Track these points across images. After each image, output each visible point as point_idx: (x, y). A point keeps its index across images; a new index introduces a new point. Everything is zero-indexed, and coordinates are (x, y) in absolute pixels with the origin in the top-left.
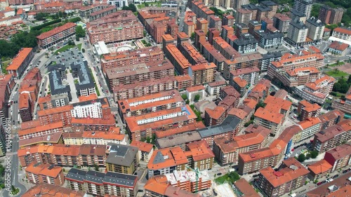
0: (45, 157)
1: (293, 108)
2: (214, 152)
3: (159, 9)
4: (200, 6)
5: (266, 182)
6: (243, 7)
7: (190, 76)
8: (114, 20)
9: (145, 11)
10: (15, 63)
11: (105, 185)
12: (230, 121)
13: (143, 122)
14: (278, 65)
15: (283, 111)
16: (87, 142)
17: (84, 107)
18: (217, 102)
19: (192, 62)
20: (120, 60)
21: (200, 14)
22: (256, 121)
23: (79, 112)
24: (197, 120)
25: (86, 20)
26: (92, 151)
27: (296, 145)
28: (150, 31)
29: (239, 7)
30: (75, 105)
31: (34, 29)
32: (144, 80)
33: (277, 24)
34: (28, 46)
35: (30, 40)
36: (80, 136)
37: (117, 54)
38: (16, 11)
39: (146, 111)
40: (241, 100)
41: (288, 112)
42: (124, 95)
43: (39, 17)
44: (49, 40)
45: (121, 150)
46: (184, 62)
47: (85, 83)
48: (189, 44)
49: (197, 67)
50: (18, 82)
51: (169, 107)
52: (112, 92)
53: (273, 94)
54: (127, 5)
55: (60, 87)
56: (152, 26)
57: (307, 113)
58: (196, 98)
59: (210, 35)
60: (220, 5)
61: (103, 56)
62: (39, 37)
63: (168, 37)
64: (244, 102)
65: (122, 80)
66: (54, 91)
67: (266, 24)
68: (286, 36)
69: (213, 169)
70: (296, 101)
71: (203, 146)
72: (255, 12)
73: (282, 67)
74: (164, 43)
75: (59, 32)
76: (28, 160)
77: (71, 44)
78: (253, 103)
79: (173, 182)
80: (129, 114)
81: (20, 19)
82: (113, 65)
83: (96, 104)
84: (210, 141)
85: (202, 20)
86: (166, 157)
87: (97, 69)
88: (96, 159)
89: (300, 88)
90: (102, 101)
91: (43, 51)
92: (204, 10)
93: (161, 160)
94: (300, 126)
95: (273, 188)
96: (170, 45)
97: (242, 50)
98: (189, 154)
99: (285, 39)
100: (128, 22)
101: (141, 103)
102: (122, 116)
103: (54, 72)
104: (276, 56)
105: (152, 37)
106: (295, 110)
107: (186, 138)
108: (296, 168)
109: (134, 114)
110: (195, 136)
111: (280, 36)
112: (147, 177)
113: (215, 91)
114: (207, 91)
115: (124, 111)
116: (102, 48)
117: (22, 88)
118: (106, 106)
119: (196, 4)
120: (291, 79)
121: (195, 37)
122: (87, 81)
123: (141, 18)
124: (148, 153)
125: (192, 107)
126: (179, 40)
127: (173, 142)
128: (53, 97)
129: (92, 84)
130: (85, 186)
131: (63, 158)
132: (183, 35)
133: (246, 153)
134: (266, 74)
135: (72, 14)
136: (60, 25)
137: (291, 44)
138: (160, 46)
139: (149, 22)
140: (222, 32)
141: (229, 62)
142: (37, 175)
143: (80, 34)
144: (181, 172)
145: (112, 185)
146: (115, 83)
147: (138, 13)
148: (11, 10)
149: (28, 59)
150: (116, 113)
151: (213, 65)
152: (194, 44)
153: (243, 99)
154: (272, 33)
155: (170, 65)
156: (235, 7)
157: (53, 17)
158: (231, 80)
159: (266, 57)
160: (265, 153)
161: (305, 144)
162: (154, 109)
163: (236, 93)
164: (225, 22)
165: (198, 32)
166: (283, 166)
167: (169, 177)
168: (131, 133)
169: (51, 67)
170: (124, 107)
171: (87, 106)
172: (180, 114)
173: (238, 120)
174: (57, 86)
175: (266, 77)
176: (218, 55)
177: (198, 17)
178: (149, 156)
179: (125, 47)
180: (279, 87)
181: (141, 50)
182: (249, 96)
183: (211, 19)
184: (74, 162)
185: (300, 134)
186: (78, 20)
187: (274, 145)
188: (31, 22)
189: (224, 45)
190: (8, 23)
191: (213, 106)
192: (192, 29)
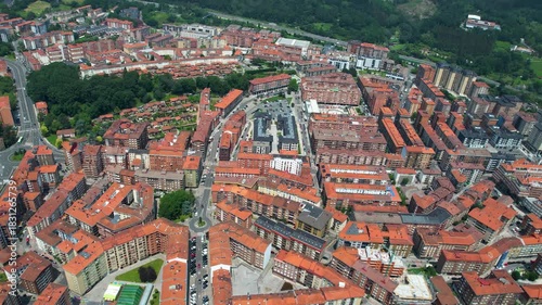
0: (237, 199)
1: (517, 220)
2: (414, 240)
3: (382, 78)
4: (429, 86)
5: (468, 287)
6: (479, 96)
7: (403, 157)
8: (333, 80)
9: (367, 78)
10: (224, 102)
11: (292, 241)
12: (438, 214)
13: (342, 190)
14: (509, 168)
15: (504, 219)
16: (281, 195)
17: (284, 160)
18: (426, 191)
19: (408, 142)
20: (330, 122)
21: (427, 93)
22: (469, 221)
23: (278, 164)
24: (401, 204)
25: (301, 75)
26: (285, 204)
27: (512, 261)
28: (367, 100)
29: (475, 95)
30: (275, 156)
31: (247, 72)
32: (351, 148)
33: (518, 123)
34: (239, 88)
35: (242, 83)
36: (274, 187)
37: (329, 115)
38: (234, 51)
39: (347, 181)
40: (455, 197)
41: (509, 223)
42: (326, 159)
43: (255, 62)
44: (261, 87)
45: (315, 212)
46: (398, 140)
47: (289, 137)
48: (408, 123)
49: (413, 148)
50: (222, 121)
51: (373, 182)
52: (314, 153)
53: (495, 198)
54: (348, 68)
55: (263, 135)
56: (371, 96)
57: (534, 229)
58: (404, 182)
59: (434, 120)
60: (453, 89)
61: (312, 114)
62: (252, 82)
63: (387, 111)
64: (459, 199)
65: (328, 143)
66: (257, 138)
67: (504, 120)
68: (525, 139)
69: (408, 259)
70: (522, 214)
71: (403, 230)
72: (493, 105)
73: (513, 171)
74: (381, 115)
75: (272, 81)
76: (219, 197)
77: (282, 96)
78: (469, 202)
79: (364, 257)
80: (328, 180)
81: (236, 60)
82: (322, 126)
83: (297, 160)
84: (412, 229)
85: (429, 101)
86: (361, 231)
87: (303, 127)
88: (287, 215)
89: (531, 200)
90: (304, 159)
91: (253, 97)
92: (433, 90)
93: (356, 233)
94: (522, 240)
95: (474, 295)
96: (387, 119)
97: (468, 143)
98: (385, 234)
99: (523, 143)
100: (345, 85)
101: (343, 171)
102: (320, 179)
103: (260, 119)
104: (509, 158)
105: (368, 107)
106: (518, 223)
107: (385, 218)
108: (507, 282)
109: (334, 180)
110: (396, 219)
111: (517, 137)
112: (335, 247)
113: (427, 180)
114: (417, 177)
115: (324, 175)
116: (313, 106)
117: (226, 127)
118: (307, 165)
119: (426, 82)
120: (521, 188)
121: (416, 118)
122: (291, 136)
123: (360, 84)
124: (341, 223)
125: (398, 189)
126: (398, 116)
127: (372, 218)
128: (255, 143)
129: (296, 141)
130: (272, 236)
131: (254, 204)
132: (404, 112)
133: (451, 251)
134: (490, 175)
135: (288, 66)
136: (275, 74)
137: (531, 150)
138: (376, 118)
139: (369, 90)
140: (449, 119)
141: (451, 152)
142: (226, 214)
143: (293, 87)
144: (373, 250)
145: (299, 242)
146: (320, 144)
147: (359, 79)
148: (230, 49)
149: (237, 101)
150: (314, 175)
151: (431, 151)
152: (413, 125)
153: (458, 195)
154: (509, 132)
155: (382, 139)
156: (470, 95)
157: (269, 65)
158: (448, 172)
159: (496, 157)
160: (473, 257)
161: (523, 263)
162: (356, 181)
163: (452, 187)
164: (454, 108)
165: (421, 112)
166: (492, 276)
167: (360, 251)
168: (327, 199)
169: (258, 114)
170: (324, 171)
171: (287, 160)
172: (383, 193)
173: (448, 215)
174: (260, 134)
175: (490, 179)
176: (439, 141)
177: (425, 96)
178: (342, 227)
179: (338, 111)
180: (503, 193)
181: (354, 117)
182: (466, 194)
183: (439, 101)
184: (264, 210)
185: (519, 249)
186: (293, 73)
187: (486, 251)
188: (246, 65)
189: (449, 132)
190: (225, 61)
191: (421, 194)
192: (414, 108)
